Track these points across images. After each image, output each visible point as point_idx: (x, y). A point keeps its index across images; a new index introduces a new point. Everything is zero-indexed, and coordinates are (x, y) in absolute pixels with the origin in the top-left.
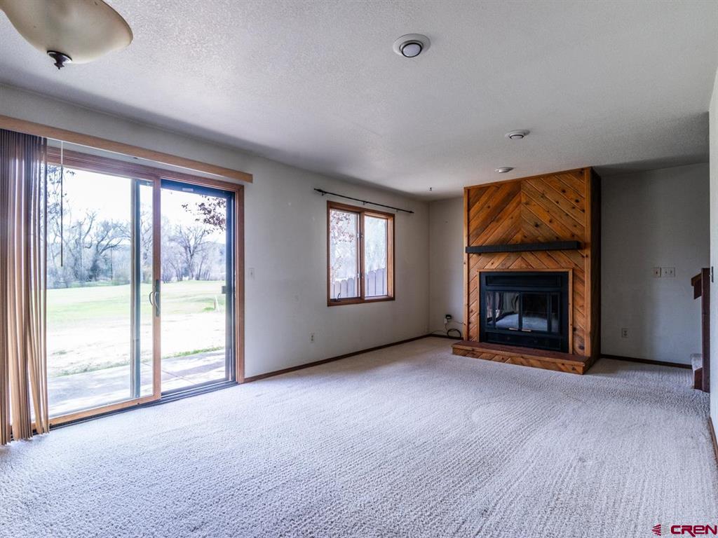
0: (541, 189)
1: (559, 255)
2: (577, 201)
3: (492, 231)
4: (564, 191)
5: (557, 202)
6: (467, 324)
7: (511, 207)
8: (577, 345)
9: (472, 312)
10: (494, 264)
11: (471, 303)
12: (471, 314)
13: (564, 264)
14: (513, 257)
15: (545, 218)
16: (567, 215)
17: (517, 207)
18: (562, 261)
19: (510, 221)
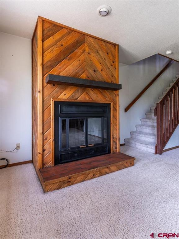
0: (97, 47)
1: (106, 93)
2: (113, 62)
3: (65, 66)
4: (108, 54)
5: (105, 59)
6: (41, 153)
7: (79, 51)
8: (114, 147)
9: (46, 139)
10: (66, 95)
11: (44, 132)
12: (45, 141)
13: (108, 99)
14: (80, 91)
15: (99, 67)
16: (109, 69)
17: (83, 53)
18: (106, 95)
19: (78, 63)
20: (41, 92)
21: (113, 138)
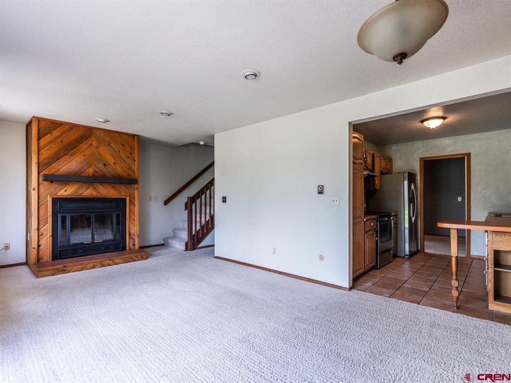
0: (108, 139)
1: (121, 188)
2: (131, 154)
3: (66, 163)
4: (123, 145)
5: (119, 152)
6: (36, 247)
7: (84, 146)
8: (131, 244)
9: (42, 235)
10: (66, 191)
11: (40, 228)
12: (41, 237)
13: (123, 193)
14: (85, 186)
15: (111, 160)
16: (125, 161)
17: (89, 148)
18: (121, 190)
19: (83, 158)
20: (37, 189)
21: (130, 234)
